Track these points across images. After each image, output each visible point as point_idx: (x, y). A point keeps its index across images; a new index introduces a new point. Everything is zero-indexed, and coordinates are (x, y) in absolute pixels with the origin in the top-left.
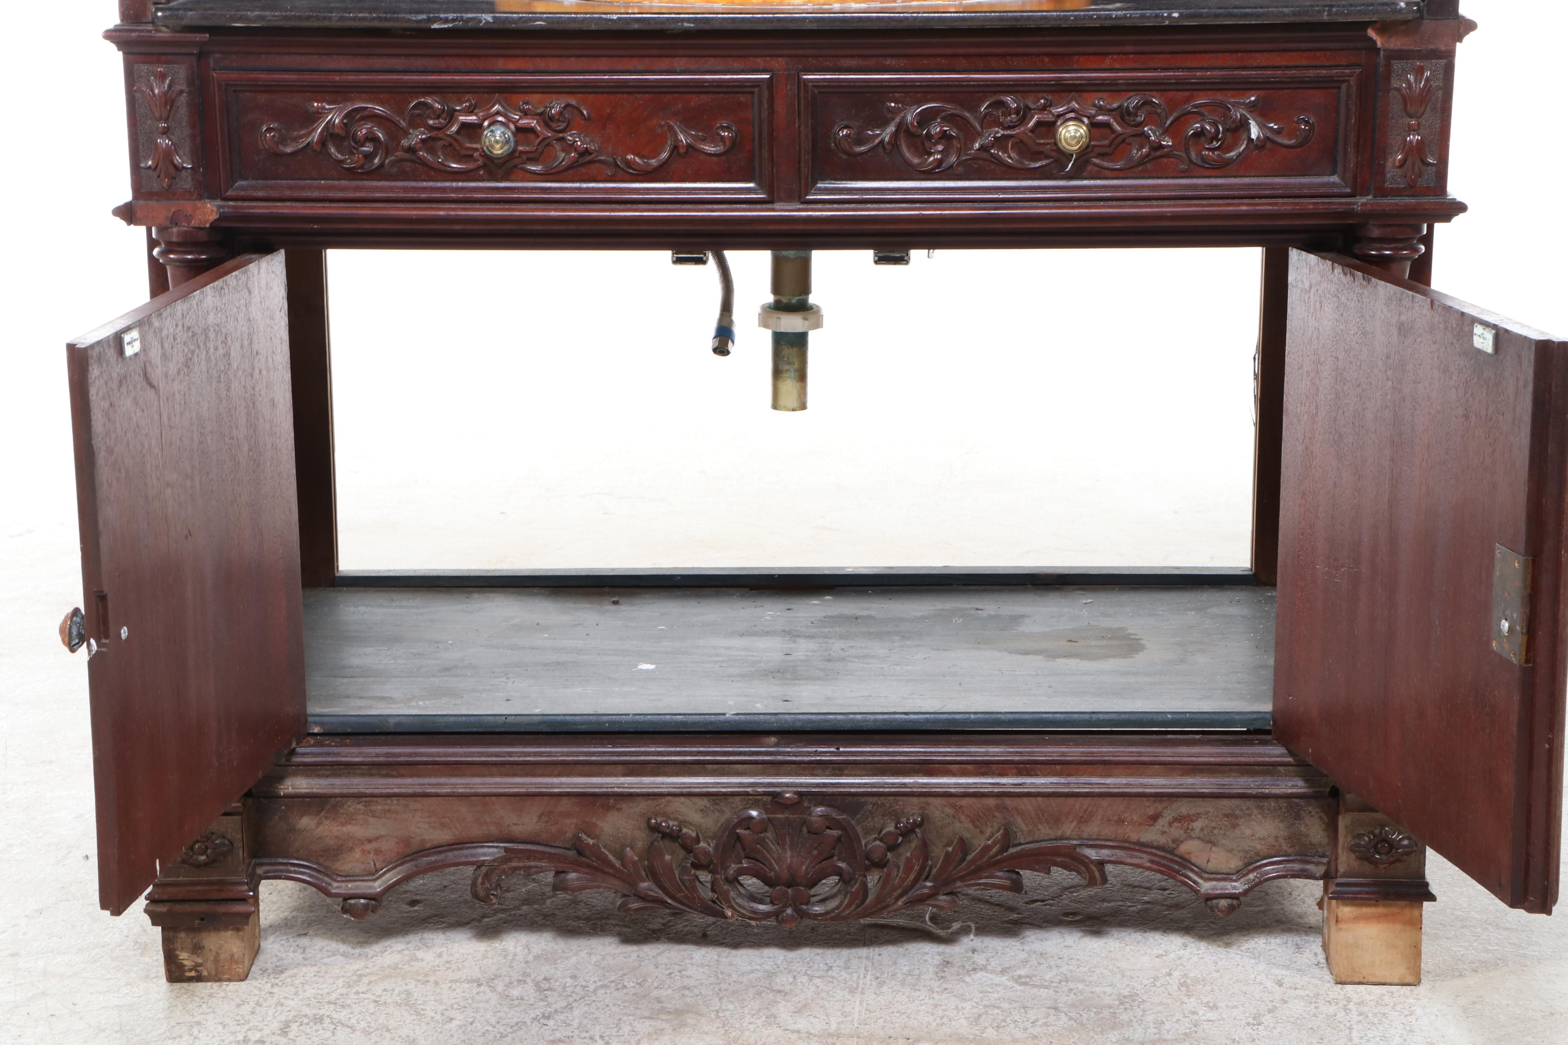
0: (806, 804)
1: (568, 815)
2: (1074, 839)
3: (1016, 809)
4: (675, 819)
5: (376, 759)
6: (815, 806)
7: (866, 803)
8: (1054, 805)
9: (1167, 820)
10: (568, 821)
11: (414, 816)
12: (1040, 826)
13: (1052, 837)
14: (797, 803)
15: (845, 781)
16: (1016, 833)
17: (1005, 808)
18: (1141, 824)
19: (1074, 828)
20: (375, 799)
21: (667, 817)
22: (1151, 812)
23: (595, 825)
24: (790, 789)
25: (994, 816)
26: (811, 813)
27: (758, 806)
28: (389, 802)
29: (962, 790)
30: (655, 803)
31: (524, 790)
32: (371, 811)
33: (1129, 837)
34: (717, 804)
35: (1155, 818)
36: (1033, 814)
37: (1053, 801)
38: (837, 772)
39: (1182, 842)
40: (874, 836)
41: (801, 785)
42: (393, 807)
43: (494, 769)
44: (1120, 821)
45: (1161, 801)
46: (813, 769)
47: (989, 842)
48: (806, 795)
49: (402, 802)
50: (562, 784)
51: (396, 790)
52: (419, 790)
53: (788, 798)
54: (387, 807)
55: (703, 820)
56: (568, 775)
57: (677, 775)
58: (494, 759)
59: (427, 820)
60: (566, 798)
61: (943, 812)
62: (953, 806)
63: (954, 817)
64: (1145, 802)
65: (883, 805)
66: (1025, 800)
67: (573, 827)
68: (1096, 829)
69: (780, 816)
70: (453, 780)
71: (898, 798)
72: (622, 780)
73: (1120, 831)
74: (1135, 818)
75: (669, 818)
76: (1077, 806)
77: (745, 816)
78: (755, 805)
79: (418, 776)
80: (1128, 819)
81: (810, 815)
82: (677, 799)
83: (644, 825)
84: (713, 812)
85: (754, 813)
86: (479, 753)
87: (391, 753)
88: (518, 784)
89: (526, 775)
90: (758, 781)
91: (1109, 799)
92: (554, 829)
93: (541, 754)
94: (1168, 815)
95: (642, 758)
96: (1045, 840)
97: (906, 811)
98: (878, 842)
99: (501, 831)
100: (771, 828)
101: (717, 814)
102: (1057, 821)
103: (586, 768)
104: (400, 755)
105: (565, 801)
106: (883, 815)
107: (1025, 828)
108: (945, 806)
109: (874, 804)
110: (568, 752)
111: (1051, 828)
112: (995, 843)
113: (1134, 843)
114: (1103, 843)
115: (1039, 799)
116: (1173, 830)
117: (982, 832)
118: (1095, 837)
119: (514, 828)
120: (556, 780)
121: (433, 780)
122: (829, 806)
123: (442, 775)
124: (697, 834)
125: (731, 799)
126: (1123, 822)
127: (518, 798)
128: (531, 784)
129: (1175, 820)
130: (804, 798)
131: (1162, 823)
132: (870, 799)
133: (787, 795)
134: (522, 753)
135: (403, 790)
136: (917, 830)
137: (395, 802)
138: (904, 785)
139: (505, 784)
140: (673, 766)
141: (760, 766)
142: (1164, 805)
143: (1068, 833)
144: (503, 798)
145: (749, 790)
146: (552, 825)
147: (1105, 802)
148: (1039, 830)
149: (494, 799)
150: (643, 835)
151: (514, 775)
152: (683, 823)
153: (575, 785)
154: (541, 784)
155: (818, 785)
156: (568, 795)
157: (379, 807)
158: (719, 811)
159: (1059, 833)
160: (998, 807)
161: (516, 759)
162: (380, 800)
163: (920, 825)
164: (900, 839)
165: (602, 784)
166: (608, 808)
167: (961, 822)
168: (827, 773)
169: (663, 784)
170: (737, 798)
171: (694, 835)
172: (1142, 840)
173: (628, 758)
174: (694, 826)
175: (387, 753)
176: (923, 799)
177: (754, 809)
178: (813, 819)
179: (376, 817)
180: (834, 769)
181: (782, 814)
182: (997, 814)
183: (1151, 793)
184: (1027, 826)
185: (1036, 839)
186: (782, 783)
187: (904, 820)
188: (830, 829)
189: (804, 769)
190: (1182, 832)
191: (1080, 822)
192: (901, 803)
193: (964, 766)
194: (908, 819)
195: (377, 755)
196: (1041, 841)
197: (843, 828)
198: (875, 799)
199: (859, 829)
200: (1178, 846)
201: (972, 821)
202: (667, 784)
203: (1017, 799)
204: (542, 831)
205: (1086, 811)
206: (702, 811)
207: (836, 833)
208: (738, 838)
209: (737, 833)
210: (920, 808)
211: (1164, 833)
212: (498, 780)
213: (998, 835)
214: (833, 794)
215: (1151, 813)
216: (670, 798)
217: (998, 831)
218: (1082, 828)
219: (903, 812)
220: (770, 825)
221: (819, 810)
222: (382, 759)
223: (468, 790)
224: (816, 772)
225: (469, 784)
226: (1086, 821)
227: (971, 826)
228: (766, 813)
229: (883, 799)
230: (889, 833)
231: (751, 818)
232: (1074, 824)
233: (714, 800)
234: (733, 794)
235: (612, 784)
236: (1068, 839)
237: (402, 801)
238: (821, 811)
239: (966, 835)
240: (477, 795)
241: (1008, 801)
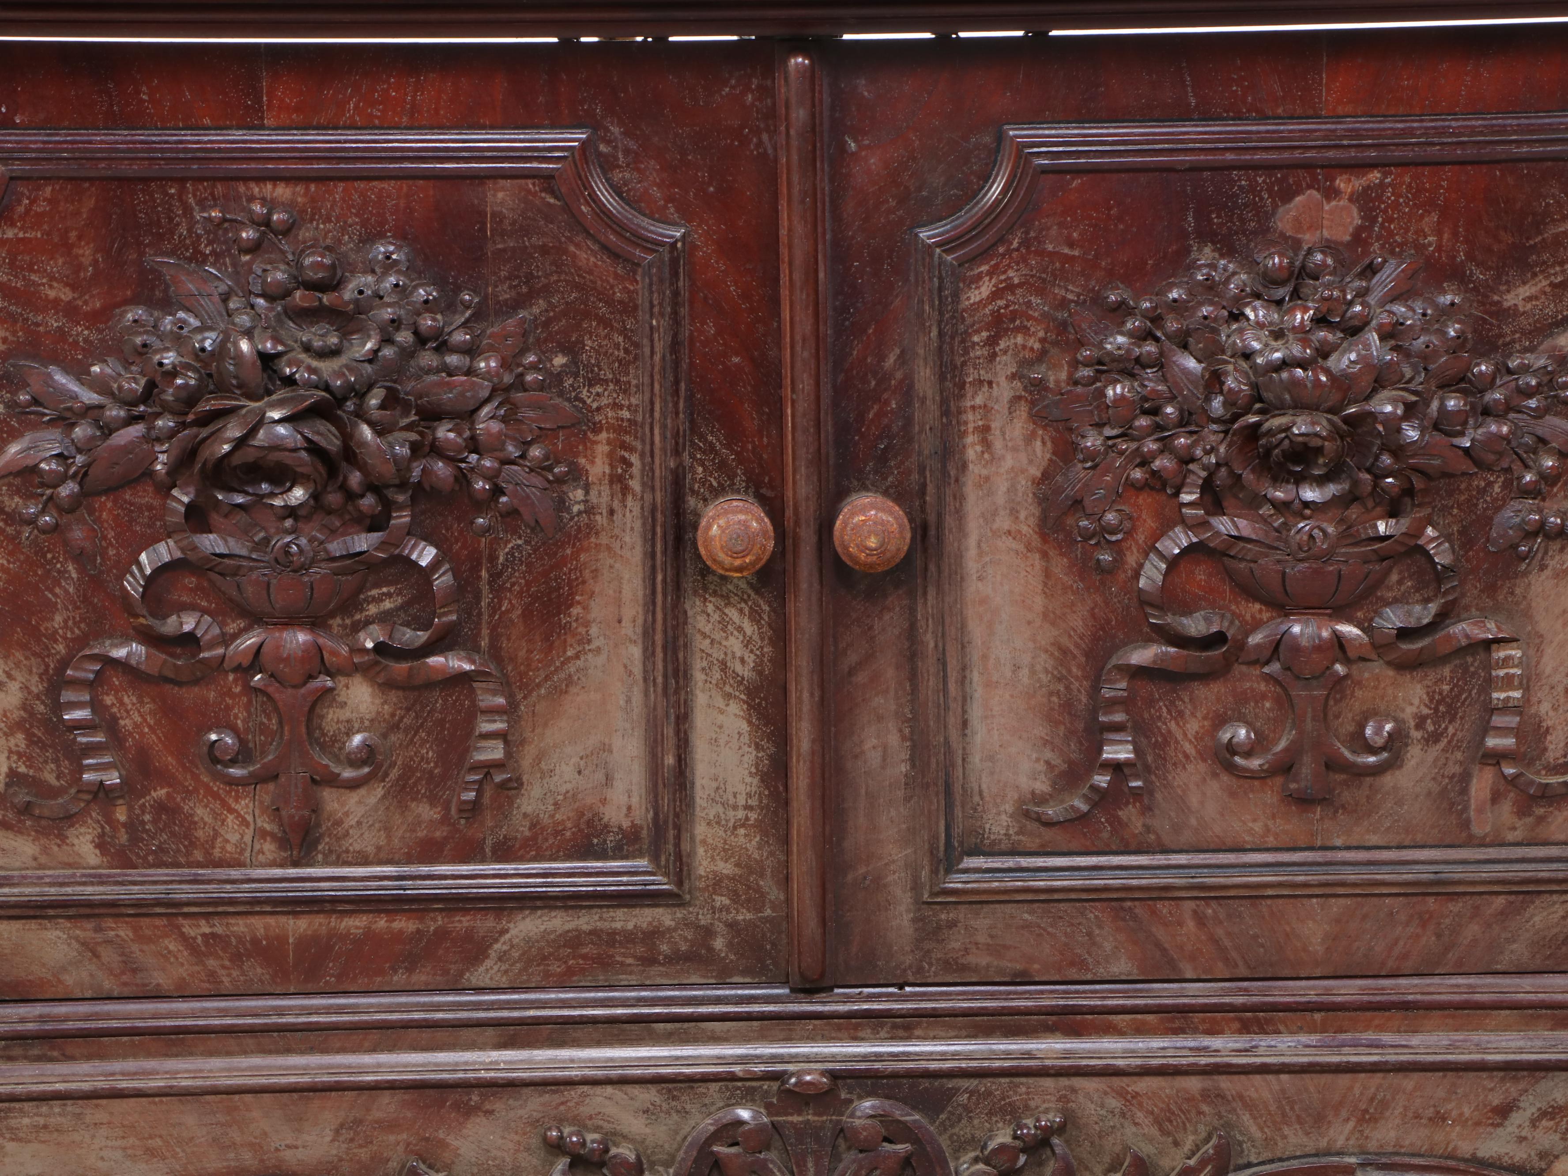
0: (843, 1096)
1: (392, 1126)
2: (1351, 1154)
3: (1241, 1097)
4: (597, 1129)
5: (20, 1027)
6: (860, 1098)
7: (955, 1091)
8: (1312, 1089)
9: (1528, 1113)
10: (392, 1138)
11: (93, 1137)
12: (1286, 1131)
13: (1309, 1150)
14: (826, 1093)
15: (917, 1049)
16: (1240, 1143)
17: (1221, 1096)
18: (1478, 1124)
19: (1352, 1132)
20: (17, 1105)
21: (582, 1125)
22: (1496, 1099)
23: (443, 1145)
24: (813, 1066)
25: (1200, 1113)
26: (855, 1110)
27: (753, 1101)
28: (44, 1109)
29: (1139, 1062)
30: (556, 1099)
31: (306, 1079)
32: (10, 1129)
33: (1455, 1149)
34: (674, 1098)
35: (1504, 1111)
36: (1273, 1108)
37: (1311, 1081)
38: (901, 1033)
39: (1557, 1157)
40: (972, 1154)
41: (833, 1058)
42: (52, 1121)
43: (249, 1041)
44: (1439, 1119)
45: (1515, 1079)
46: (856, 1027)
47: (1192, 1162)
48: (844, 1078)
49: (69, 1109)
50: (379, 1065)
51: (59, 1086)
52: (102, 1084)
53: (809, 1083)
54: (41, 1121)
55: (648, 1131)
56: (392, 1048)
57: (599, 1043)
58: (249, 1021)
59: (119, 1143)
60: (387, 1092)
61: (1102, 1106)
62: (1121, 1094)
63: (1123, 1115)
64: (1486, 1080)
65: (989, 1093)
66: (1257, 1079)
67: (401, 1148)
68: (1392, 1134)
69: (795, 1119)
70: (171, 1064)
71: (1017, 1080)
72: (495, 1055)
73: (1439, 1137)
74: (1467, 1111)
75: (585, 1127)
76: (1357, 1091)
77: (728, 1119)
78: (748, 1097)
79: (102, 1056)
80: (1454, 1114)
81: (852, 1115)
82: (598, 1090)
83: (535, 1142)
84: (668, 1113)
85: (745, 1114)
86: (219, 1010)
87: (48, 1016)
88: (295, 1067)
89: (311, 1050)
90: (752, 1052)
91: (1416, 1076)
92: (364, 1154)
93: (340, 1010)
94: (1529, 1107)
95: (532, 1013)
96: (1295, 1158)
97: (1032, 1104)
98: (981, 1166)
99: (262, 1161)
100: (777, 1142)
101: (675, 1117)
102: (1319, 1120)
103: (426, 1035)
104: (66, 1019)
105: (386, 1098)
106: (990, 1114)
107: (1258, 1135)
108: (1106, 1093)
109: (972, 1093)
110: (390, 1005)
111: (1307, 1134)
112: (1203, 1163)
113: (1466, 1160)
114: (1407, 1160)
115: (1284, 1077)
116: (1539, 1134)
117: (1176, 1144)
118: (1390, 1150)
119: (288, 1155)
120: (367, 1059)
121: (131, 1065)
122: (887, 1097)
123: (149, 1055)
124: (638, 1157)
125: (701, 1088)
126: (1444, 1119)
127: (295, 1096)
128: (320, 1067)
129: (1544, 1114)
130: (840, 1082)
131: (1518, 1119)
132: (965, 1083)
133: (808, 1078)
134: (303, 1008)
135: (73, 1086)
136: (1056, 1141)
137: (57, 1110)
138: (1029, 1055)
139: (269, 1068)
140: (590, 1028)
141: (755, 1023)
142: (1522, 1085)
143: (1340, 1143)
144: (266, 1095)
145: (736, 1069)
146: (361, 1146)
147: (1409, 1082)
148: (1285, 1137)
149: (248, 1097)
150: (535, 1161)
151: (288, 1051)
152: (610, 1138)
153: (406, 1068)
154: (339, 1066)
155: (865, 1058)
156: (392, 1086)
157: (26, 1121)
158: (678, 1112)
159: (1323, 1143)
160: (1205, 1095)
161: (291, 1019)
162: (27, 1106)
163: (1061, 1130)
164: (1022, 1159)
165: (457, 1064)
166: (469, 1111)
167: (1136, 1124)
168: (883, 1034)
169: (572, 1061)
170: (714, 1087)
171: (632, 1157)
172: (1480, 1154)
173: (505, 1014)
174: (632, 1141)
175: (41, 1016)
176: (1064, 1082)
177: (744, 1107)
178: (857, 1122)
179: (20, 1140)
180: (895, 1027)
181: (799, 1115)
182: (1205, 1108)
183: (1497, 1062)
184: (1261, 1129)
185: (1279, 1155)
186: (797, 1055)
187: (1030, 1122)
188: (890, 1142)
189: (839, 1028)
190: (1557, 1137)
191: (1361, 1120)
192: (1023, 1089)
193: (1139, 1016)
194: (1038, 1120)
195: (22, 1020)
196: (1288, 1159)
197: (915, 1140)
198: (973, 1083)
199: (944, 1142)
200: (1550, 1164)
201: (1158, 1122)
202: (580, 1060)
203: (1243, 1077)
204: (341, 1160)
205: (1372, 1099)
206: (646, 1112)
207: (902, 1148)
208: (717, 1163)
209: (712, 1153)
210: (1059, 1100)
211: (1522, 1139)
212: (257, 1061)
213: (1209, 1148)
214: (895, 1075)
215: (1496, 1102)
216: (585, 1088)
217: (1207, 1140)
218: (1367, 1132)
219: (1027, 1107)
220: (777, 1137)
221: (867, 1105)
222: (31, 1026)
223: (199, 1083)
224: (861, 1034)
225: (201, 1071)
226: (1374, 1120)
227: (1154, 1131)
228: (769, 1114)
229: (988, 1082)
230: (1003, 1147)
231: (740, 1123)
232: (1351, 1124)
233: (669, 1091)
234: (706, 1079)
235: (475, 1063)
236: (1338, 1154)
237: (71, 1107)
238: (873, 1107)
239: (1146, 1149)
240: (215, 1091)
241: (1224, 1083)
